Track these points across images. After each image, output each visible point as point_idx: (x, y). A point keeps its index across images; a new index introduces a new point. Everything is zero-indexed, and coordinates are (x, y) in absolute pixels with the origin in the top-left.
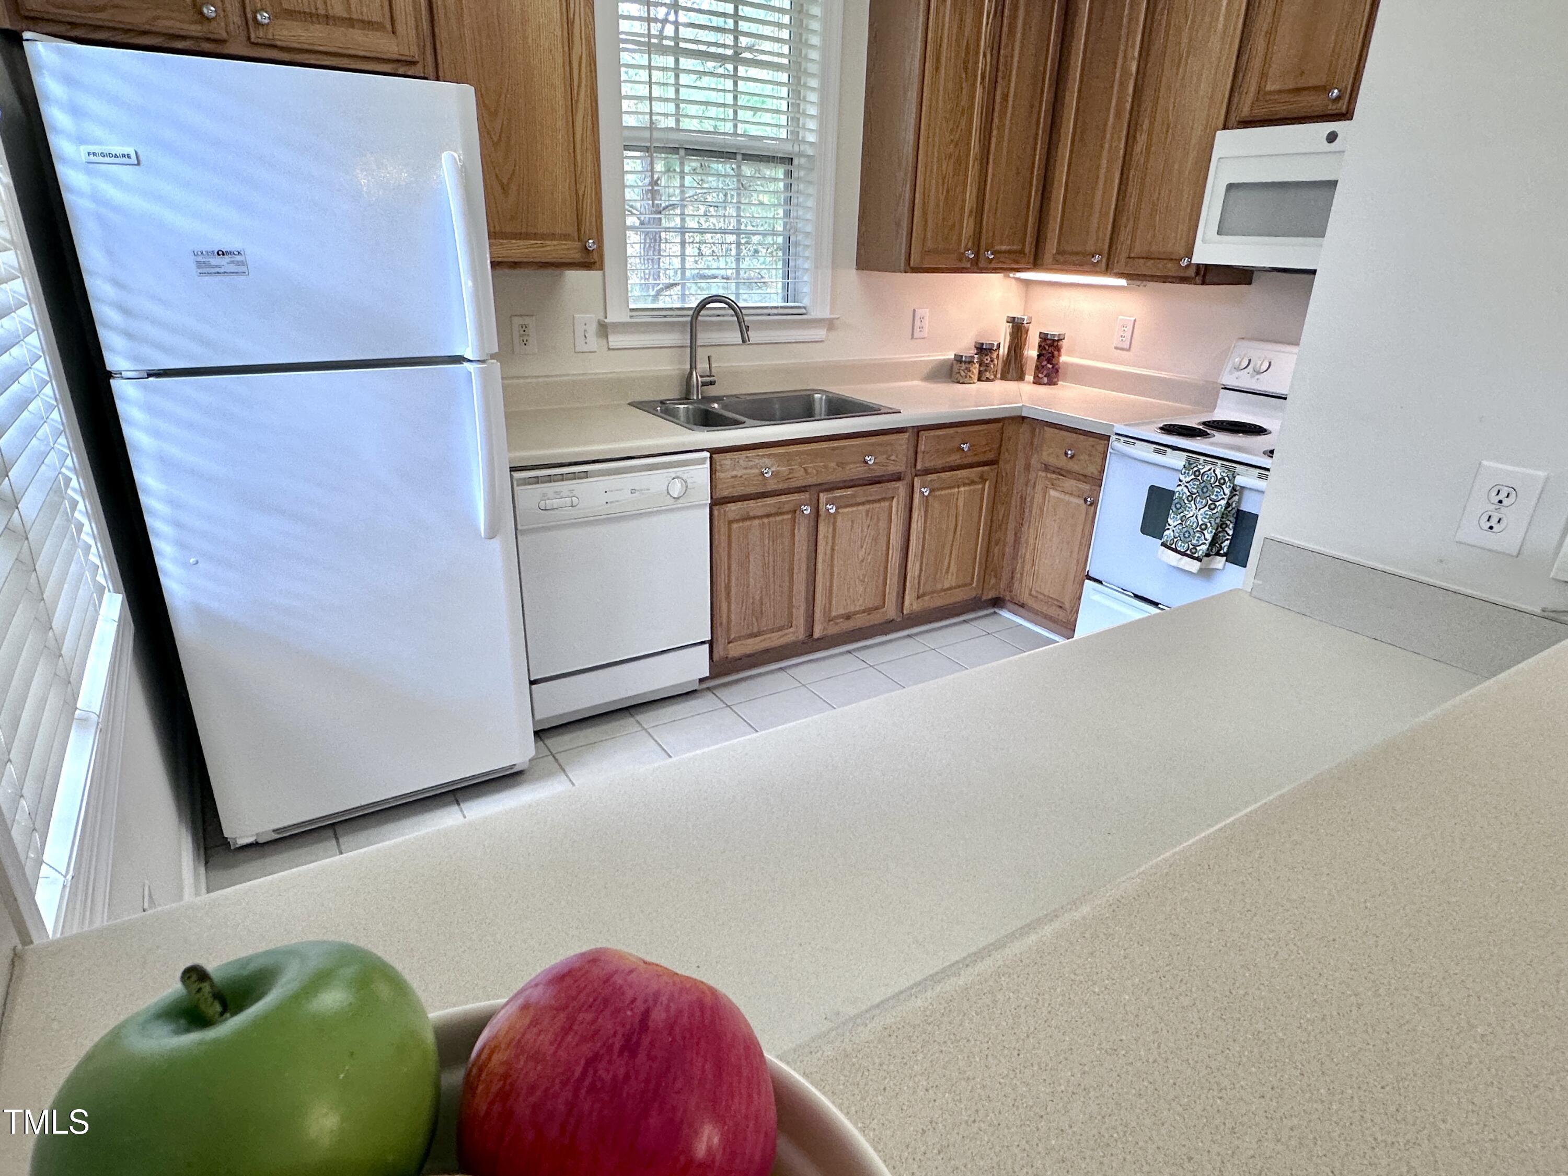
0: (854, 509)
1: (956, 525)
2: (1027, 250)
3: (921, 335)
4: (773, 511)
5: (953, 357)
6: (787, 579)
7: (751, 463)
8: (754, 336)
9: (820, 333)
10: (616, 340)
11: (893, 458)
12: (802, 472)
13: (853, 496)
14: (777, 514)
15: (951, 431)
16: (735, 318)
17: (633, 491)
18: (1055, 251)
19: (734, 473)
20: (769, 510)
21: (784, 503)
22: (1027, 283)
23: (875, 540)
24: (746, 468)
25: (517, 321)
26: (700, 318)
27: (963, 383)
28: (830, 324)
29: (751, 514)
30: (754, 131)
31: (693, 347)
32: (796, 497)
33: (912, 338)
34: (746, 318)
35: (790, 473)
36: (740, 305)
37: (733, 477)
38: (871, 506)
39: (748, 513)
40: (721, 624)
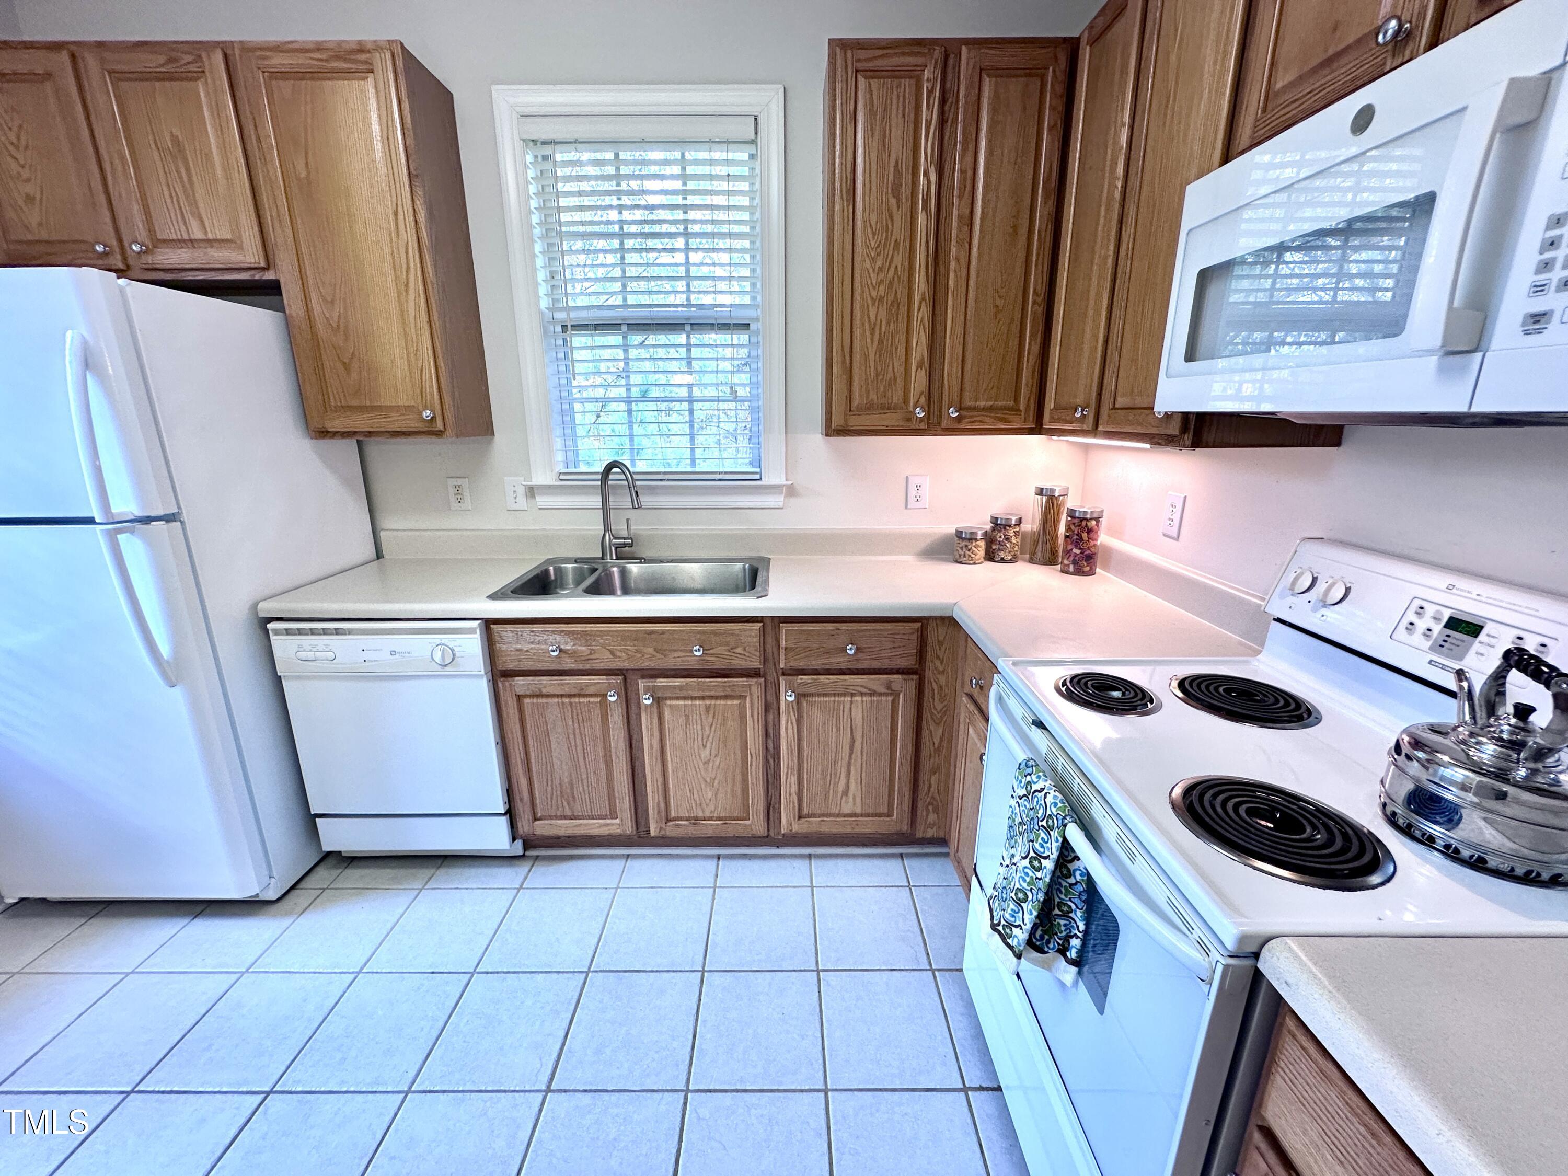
0: (690, 702)
1: (853, 741)
2: (1022, 407)
3: (918, 505)
4: (574, 691)
5: (954, 531)
6: (603, 766)
7: (537, 639)
8: (645, 500)
9: (777, 500)
10: (542, 500)
11: (739, 650)
12: (608, 655)
13: (681, 688)
14: (579, 695)
15: (830, 626)
16: (626, 483)
17: (393, 653)
18: (1052, 407)
19: (519, 646)
20: (567, 690)
21: (588, 685)
22: (1087, 447)
23: (724, 741)
24: (532, 643)
25: (452, 482)
26: (610, 483)
27: (961, 563)
28: (791, 491)
29: (544, 691)
30: (707, 300)
31: (605, 509)
32: (602, 679)
33: (906, 508)
34: (637, 483)
35: (591, 654)
36: (631, 470)
37: (518, 650)
38: (713, 702)
39: (540, 690)
40: (521, 800)
